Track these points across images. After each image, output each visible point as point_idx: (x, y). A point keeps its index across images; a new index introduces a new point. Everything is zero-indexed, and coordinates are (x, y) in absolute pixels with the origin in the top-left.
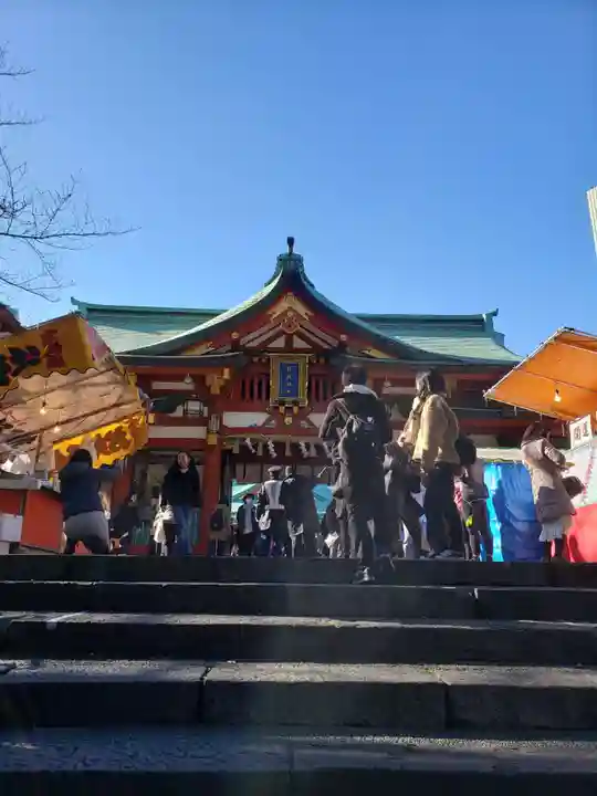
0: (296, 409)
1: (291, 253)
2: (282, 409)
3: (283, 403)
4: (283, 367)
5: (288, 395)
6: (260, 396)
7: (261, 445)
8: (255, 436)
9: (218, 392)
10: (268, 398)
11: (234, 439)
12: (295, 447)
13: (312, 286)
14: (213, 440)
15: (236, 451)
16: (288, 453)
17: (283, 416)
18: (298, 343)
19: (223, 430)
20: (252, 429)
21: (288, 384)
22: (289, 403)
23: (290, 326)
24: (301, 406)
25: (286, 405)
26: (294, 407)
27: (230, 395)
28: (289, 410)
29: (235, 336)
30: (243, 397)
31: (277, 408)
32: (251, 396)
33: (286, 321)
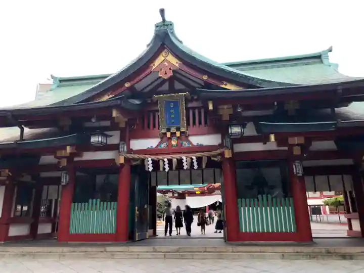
0: (178, 134)
1: (164, 20)
2: (169, 135)
3: (169, 130)
5: (173, 124)
6: (154, 126)
9: (124, 125)
12: (180, 161)
13: (181, 42)
14: (121, 160)
17: (170, 139)
18: (178, 86)
21: (173, 116)
22: (173, 130)
23: (166, 73)
24: (182, 131)
25: (171, 131)
26: (177, 132)
27: (134, 127)
28: (173, 134)
29: (127, 85)
30: (143, 128)
31: (165, 134)
32: (149, 127)
33: (163, 70)
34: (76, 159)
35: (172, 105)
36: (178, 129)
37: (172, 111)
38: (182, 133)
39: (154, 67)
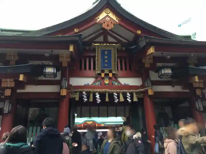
0: (111, 75)
2: (103, 75)
3: (103, 71)
4: (103, 52)
5: (106, 67)
6: (90, 69)
7: (91, 95)
8: (88, 90)
9: (66, 65)
10: (94, 69)
11: (76, 92)
12: (111, 95)
14: (64, 93)
15: (77, 99)
16: (107, 100)
17: (103, 78)
18: (110, 39)
19: (69, 87)
20: (86, 86)
21: (106, 61)
22: (106, 72)
23: (108, 26)
24: (113, 73)
25: (105, 73)
26: (110, 74)
27: (73, 68)
28: (107, 75)
29: (76, 30)
30: (81, 69)
31: (100, 74)
32: (85, 69)
33: (106, 23)
34: (19, 91)
35: (106, 53)
36: (111, 71)
37: (106, 57)
38: (113, 74)
39: (98, 20)
